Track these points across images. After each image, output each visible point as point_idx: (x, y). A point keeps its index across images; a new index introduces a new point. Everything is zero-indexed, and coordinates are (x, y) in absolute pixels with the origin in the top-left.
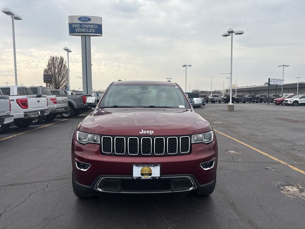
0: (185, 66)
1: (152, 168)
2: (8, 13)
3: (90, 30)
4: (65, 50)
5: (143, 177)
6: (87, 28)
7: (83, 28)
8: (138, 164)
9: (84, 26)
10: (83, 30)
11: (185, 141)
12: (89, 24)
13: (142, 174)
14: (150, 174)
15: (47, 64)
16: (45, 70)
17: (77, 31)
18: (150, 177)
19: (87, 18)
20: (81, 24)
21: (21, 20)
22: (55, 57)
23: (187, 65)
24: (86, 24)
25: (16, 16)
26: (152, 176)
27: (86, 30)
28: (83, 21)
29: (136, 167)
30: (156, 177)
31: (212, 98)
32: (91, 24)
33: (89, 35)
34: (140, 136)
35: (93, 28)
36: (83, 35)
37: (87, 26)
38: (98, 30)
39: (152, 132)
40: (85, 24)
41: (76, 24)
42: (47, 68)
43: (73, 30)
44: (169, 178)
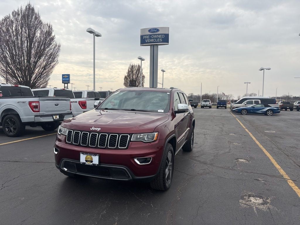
0: (262, 69)
1: (93, 157)
2: (91, 32)
3: (158, 40)
4: (139, 59)
5: (87, 163)
6: (155, 38)
7: (152, 39)
8: (84, 153)
9: (153, 37)
10: (152, 40)
11: (124, 138)
12: (157, 34)
13: (86, 161)
14: (92, 162)
15: (127, 71)
16: (126, 77)
17: (146, 42)
18: (91, 163)
19: (156, 29)
20: (150, 35)
21: (100, 36)
22: (133, 65)
23: (265, 69)
24: (155, 35)
25: (97, 33)
26: (93, 163)
27: (154, 40)
28: (152, 32)
29: (82, 154)
30: (95, 164)
31: (298, 105)
32: (159, 35)
33: (157, 45)
34: (90, 132)
35: (161, 38)
36: (152, 45)
37: (155, 37)
38: (165, 39)
39: (99, 129)
40: (153, 35)
41: (146, 35)
42: (127, 75)
43: (143, 41)
44: (108, 167)
